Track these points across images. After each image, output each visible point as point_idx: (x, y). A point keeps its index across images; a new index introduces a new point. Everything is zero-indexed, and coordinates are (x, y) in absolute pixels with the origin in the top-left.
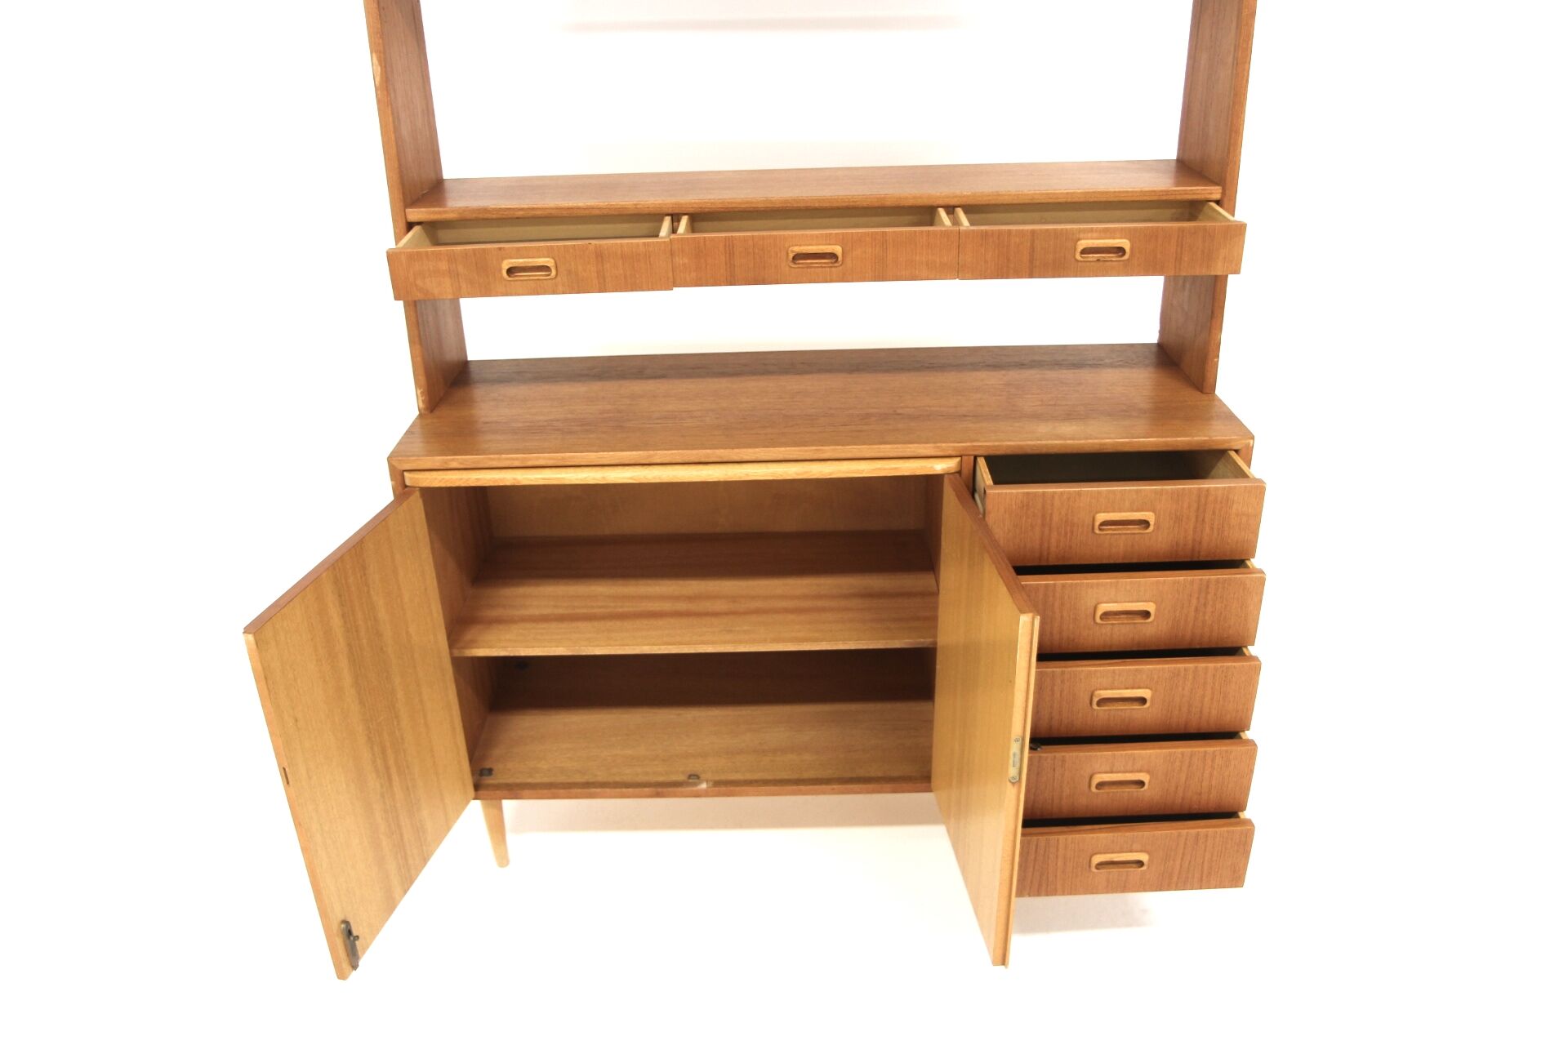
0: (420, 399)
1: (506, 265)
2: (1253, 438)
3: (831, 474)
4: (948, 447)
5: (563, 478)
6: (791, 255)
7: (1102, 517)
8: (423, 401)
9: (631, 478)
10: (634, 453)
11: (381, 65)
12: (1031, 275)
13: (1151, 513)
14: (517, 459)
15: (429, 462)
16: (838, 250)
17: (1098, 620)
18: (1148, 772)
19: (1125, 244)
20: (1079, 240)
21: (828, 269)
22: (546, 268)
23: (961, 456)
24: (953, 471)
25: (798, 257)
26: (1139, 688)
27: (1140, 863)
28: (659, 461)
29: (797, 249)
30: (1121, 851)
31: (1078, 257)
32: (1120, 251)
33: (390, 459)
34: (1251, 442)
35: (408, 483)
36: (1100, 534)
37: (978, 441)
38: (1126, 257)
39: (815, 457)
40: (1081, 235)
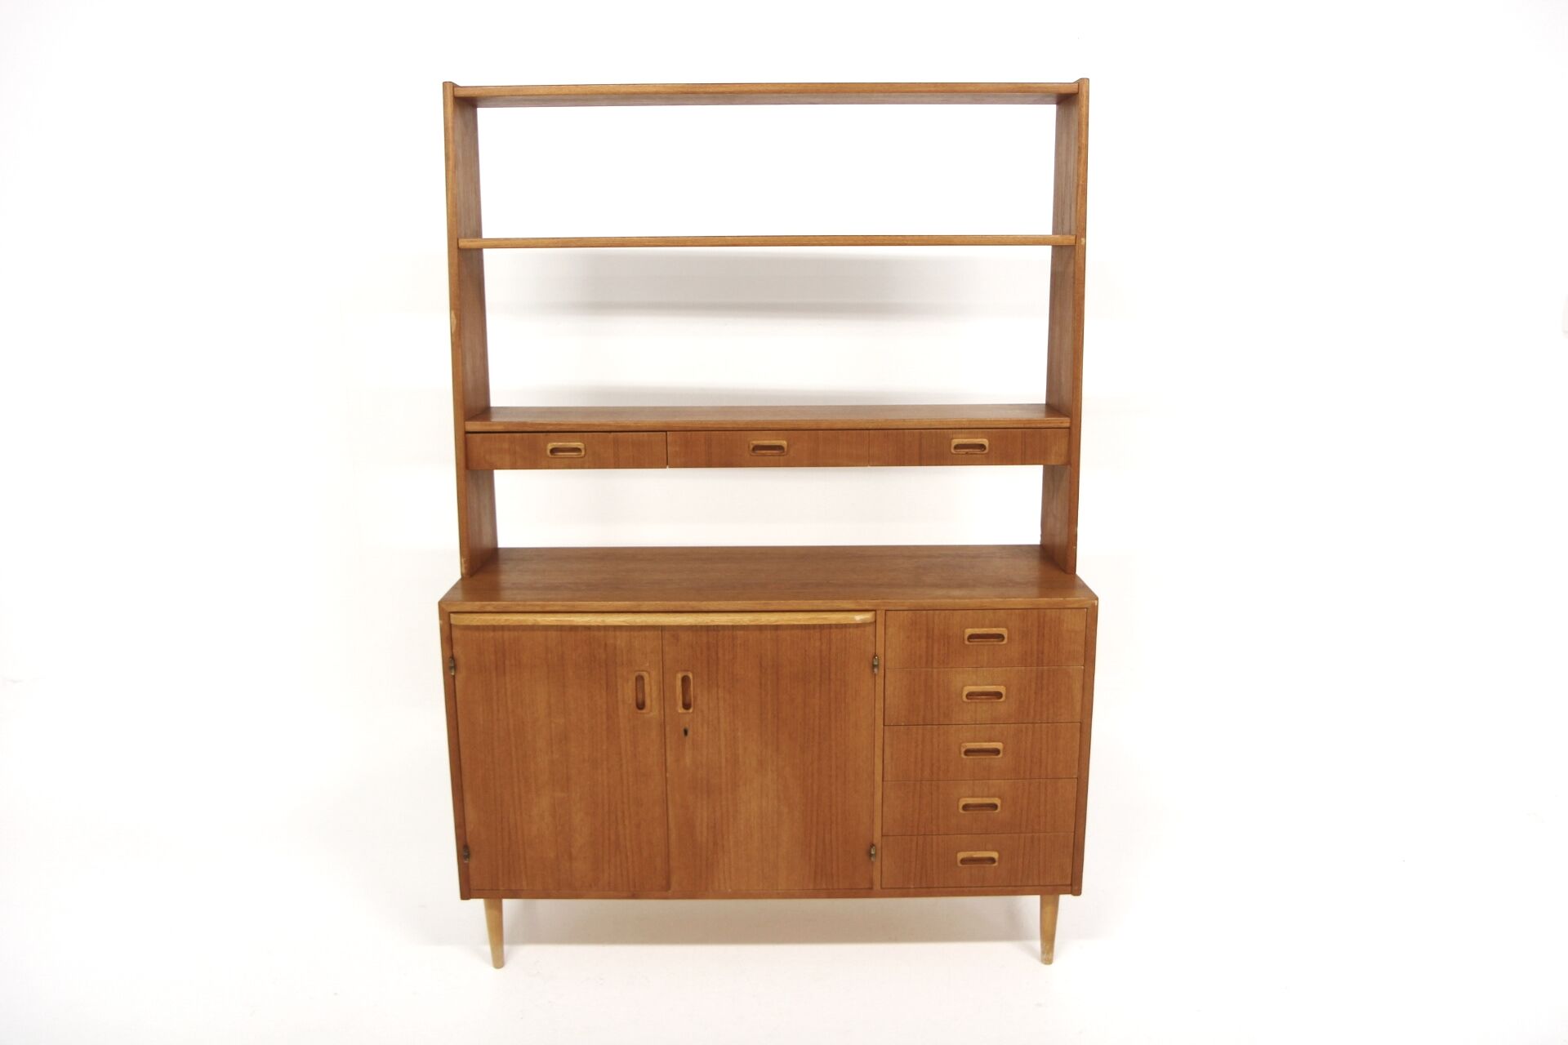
0: (464, 566)
1: (550, 446)
2: (1097, 599)
3: (777, 621)
4: (866, 604)
5: (572, 621)
6: (752, 447)
7: (969, 631)
8: (466, 568)
9: (623, 621)
10: (627, 603)
11: (457, 319)
12: (921, 464)
13: (1004, 629)
14: (538, 605)
15: (469, 606)
16: (784, 443)
17: (965, 699)
18: (1000, 797)
19: (985, 442)
20: (953, 439)
21: (777, 458)
22: (577, 450)
23: (875, 611)
24: (869, 621)
25: (757, 448)
26: (994, 741)
27: (992, 860)
28: (645, 609)
29: (755, 442)
30: (979, 850)
31: (953, 451)
32: (982, 446)
33: (440, 603)
34: (1096, 602)
35: (453, 622)
36: (969, 645)
37: (888, 599)
38: (986, 451)
39: (764, 608)
40: (954, 436)
